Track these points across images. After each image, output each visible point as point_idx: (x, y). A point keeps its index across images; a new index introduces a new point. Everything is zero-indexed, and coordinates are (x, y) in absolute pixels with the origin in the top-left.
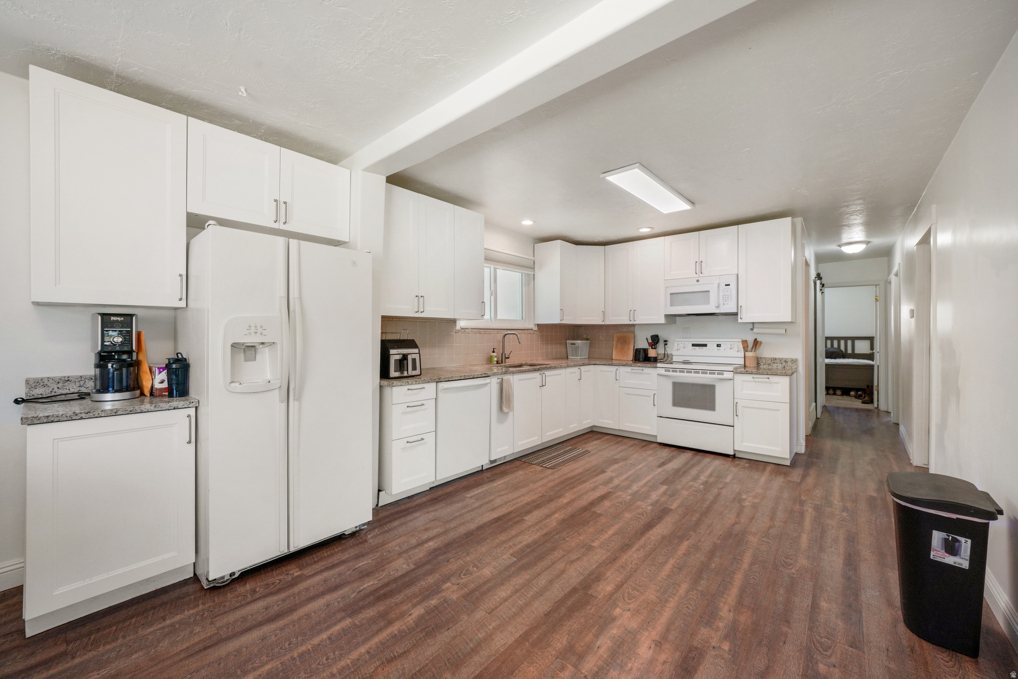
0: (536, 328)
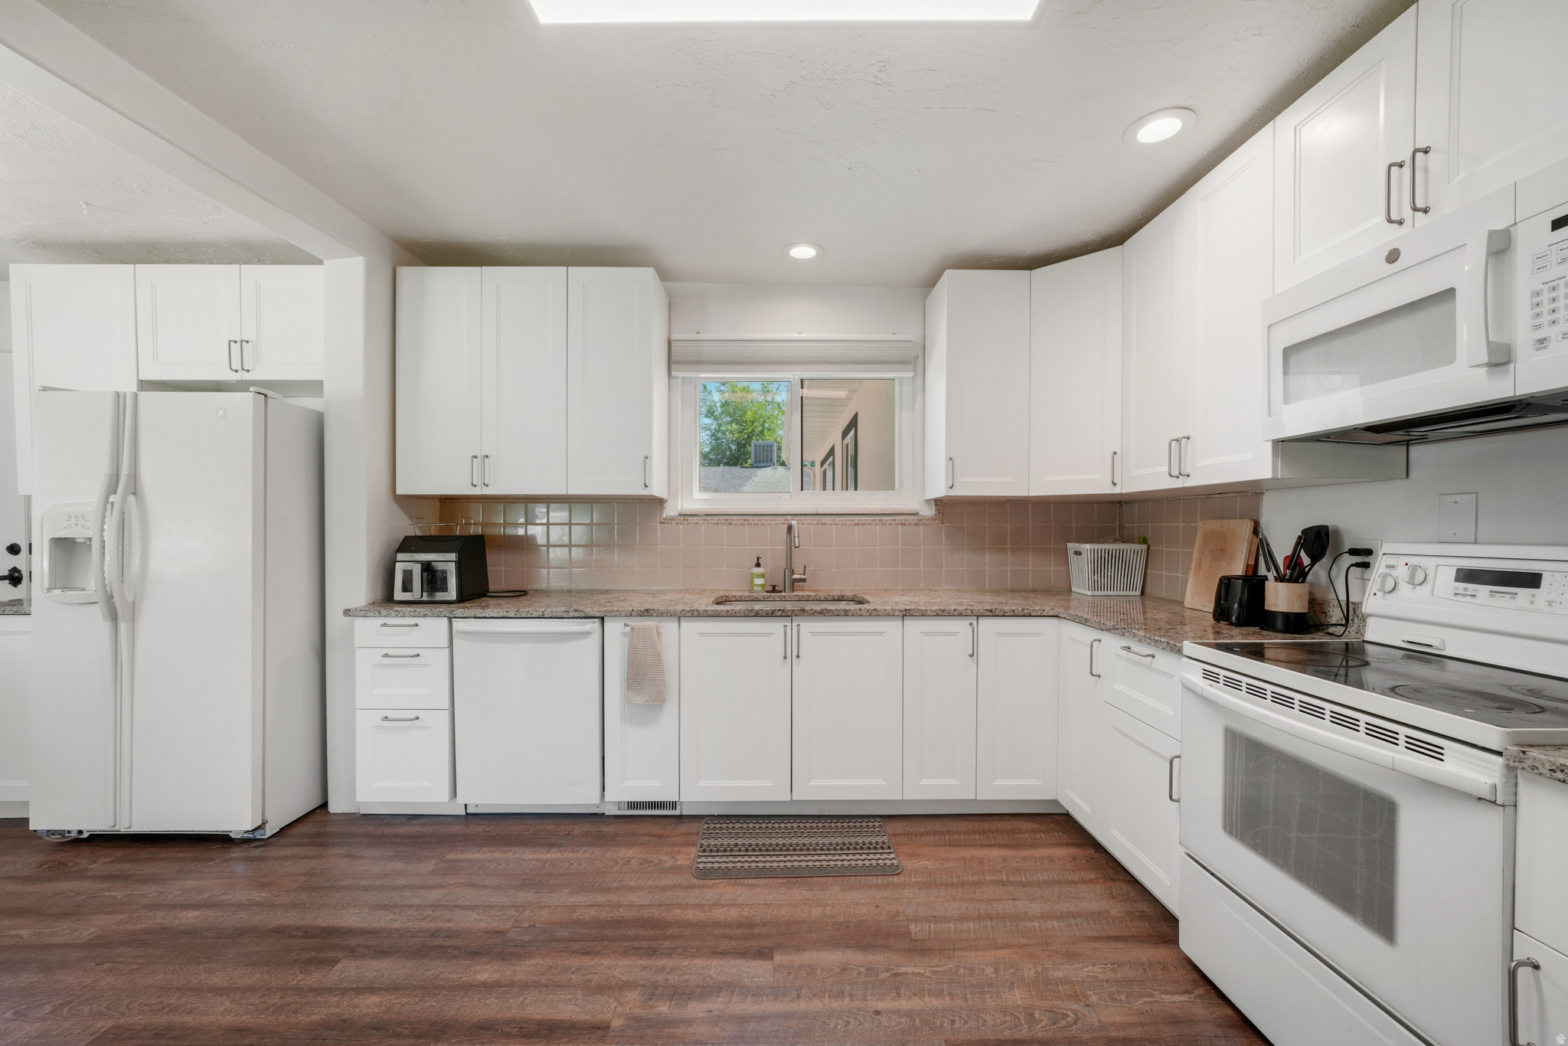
0: (929, 512)
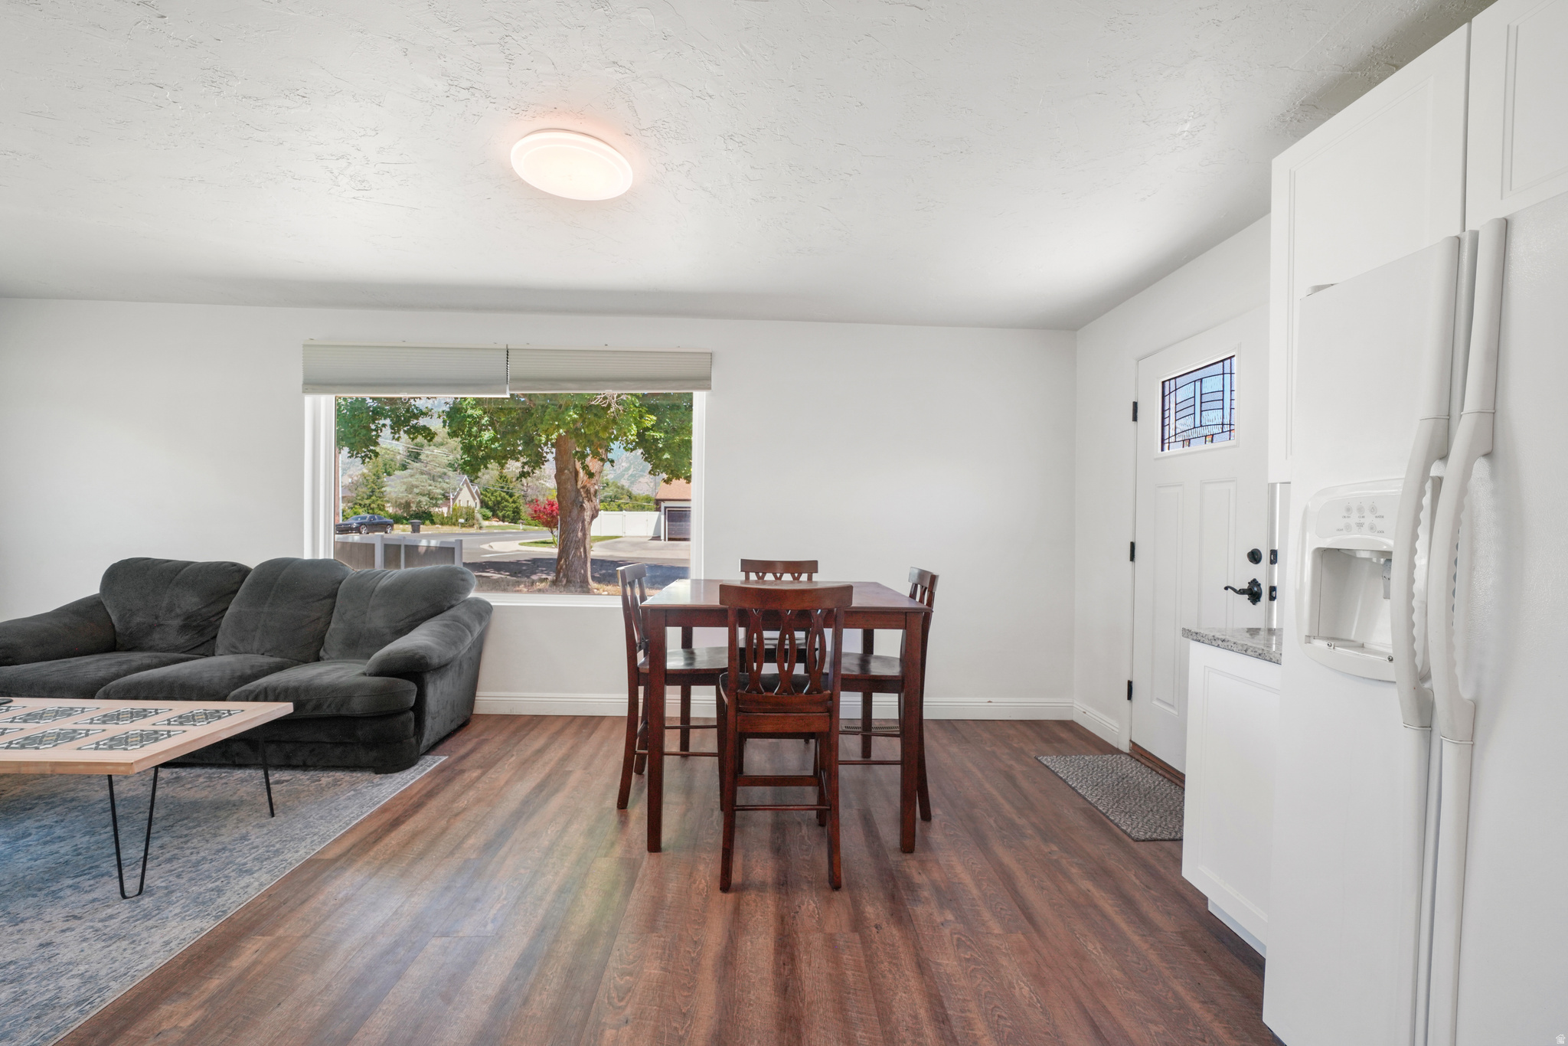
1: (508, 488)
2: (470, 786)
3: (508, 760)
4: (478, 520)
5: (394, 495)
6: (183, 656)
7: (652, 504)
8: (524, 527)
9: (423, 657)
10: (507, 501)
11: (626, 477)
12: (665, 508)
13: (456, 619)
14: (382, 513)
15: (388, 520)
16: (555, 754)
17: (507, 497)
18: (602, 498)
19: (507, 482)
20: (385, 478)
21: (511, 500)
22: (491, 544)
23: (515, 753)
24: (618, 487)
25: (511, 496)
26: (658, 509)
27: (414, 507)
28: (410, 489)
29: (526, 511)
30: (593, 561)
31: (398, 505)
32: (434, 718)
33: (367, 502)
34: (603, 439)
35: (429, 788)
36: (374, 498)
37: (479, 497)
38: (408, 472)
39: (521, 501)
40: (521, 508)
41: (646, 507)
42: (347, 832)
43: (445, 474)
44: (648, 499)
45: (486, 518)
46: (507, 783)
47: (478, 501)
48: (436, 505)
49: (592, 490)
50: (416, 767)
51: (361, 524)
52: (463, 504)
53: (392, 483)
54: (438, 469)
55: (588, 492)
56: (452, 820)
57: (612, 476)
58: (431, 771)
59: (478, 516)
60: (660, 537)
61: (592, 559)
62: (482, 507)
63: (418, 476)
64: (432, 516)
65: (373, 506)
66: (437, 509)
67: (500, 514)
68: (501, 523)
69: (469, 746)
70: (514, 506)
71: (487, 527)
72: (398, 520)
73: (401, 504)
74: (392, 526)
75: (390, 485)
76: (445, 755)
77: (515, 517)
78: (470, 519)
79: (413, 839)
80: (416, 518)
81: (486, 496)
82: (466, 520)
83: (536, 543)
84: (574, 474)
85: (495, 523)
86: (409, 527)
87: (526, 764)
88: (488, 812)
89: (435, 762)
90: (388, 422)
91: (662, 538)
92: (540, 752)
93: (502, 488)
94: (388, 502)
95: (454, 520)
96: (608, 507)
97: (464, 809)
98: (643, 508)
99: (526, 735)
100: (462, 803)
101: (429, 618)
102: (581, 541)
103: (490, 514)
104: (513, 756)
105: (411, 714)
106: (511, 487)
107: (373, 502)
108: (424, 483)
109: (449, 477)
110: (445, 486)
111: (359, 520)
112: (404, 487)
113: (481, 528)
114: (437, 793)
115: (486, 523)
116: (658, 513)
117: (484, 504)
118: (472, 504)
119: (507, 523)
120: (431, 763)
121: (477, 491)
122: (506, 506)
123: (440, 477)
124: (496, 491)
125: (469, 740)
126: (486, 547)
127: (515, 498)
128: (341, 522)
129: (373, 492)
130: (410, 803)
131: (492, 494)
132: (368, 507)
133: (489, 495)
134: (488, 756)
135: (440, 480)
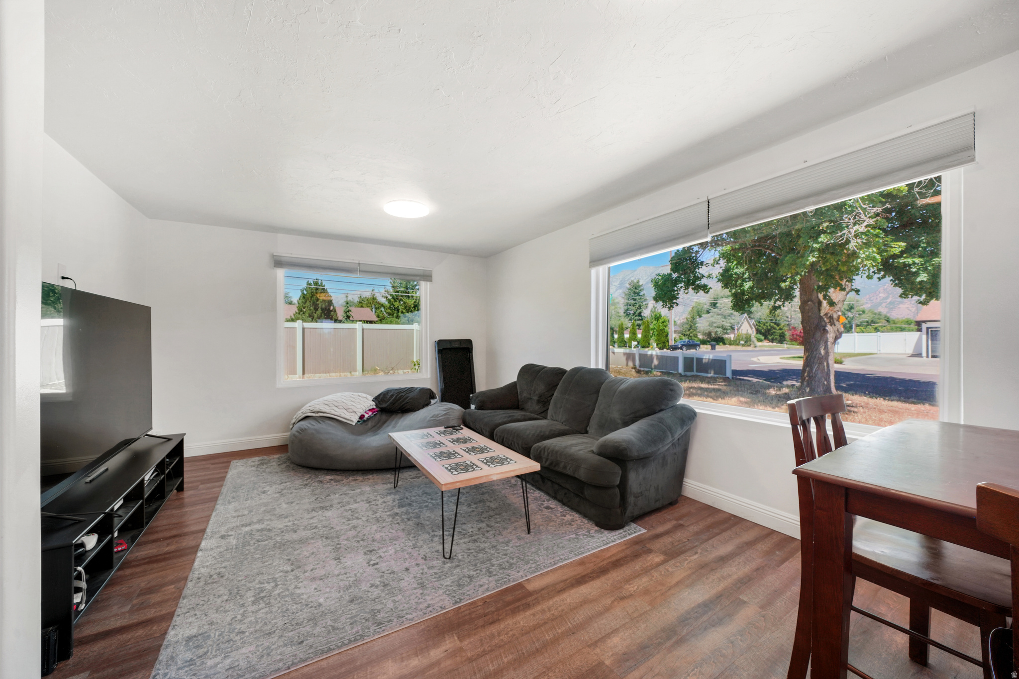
1: (776, 320)
2: (646, 571)
3: (690, 557)
4: (753, 342)
5: (702, 328)
6: (536, 416)
7: (913, 326)
8: (788, 346)
9: (625, 449)
10: (775, 329)
11: (884, 305)
12: (928, 328)
13: (661, 421)
14: (696, 339)
15: (698, 343)
16: (736, 570)
17: (775, 326)
18: (859, 323)
19: (775, 316)
20: (698, 319)
21: (778, 328)
22: (759, 358)
23: (699, 551)
24: (875, 314)
25: (778, 325)
26: (920, 330)
27: (713, 335)
28: (711, 325)
29: (788, 335)
30: (838, 374)
31: (704, 334)
32: (636, 497)
33: (688, 333)
34: (844, 272)
35: (618, 557)
36: (691, 330)
37: (755, 327)
38: (709, 315)
39: (786, 328)
40: (786, 333)
41: (907, 329)
42: (551, 571)
43: (732, 314)
44: (908, 322)
45: (760, 340)
46: (677, 584)
47: (754, 329)
48: (727, 333)
49: (835, 316)
50: (621, 531)
51: (683, 345)
52: (744, 332)
53: (701, 322)
54: (728, 311)
55: (831, 318)
56: (616, 603)
57: (869, 306)
58: (630, 539)
59: (754, 339)
60: (921, 354)
61: (835, 372)
62: (757, 333)
63: (715, 316)
64: (724, 340)
65: (691, 335)
66: (727, 336)
67: (770, 338)
68: (771, 344)
69: (668, 526)
70: (781, 332)
71: (760, 346)
72: (704, 342)
73: (706, 333)
74: (699, 345)
75: (700, 323)
76: (645, 528)
77: (781, 339)
78: (748, 341)
79: (581, 605)
80: (714, 341)
81: (760, 326)
82: (746, 342)
83: (794, 357)
84: (817, 305)
85: (766, 343)
86: (709, 347)
87: (704, 569)
88: (646, 612)
89: (635, 532)
90: (683, 284)
91: (924, 354)
92: (723, 560)
93: (772, 320)
94: (699, 332)
95: (737, 342)
96: (864, 330)
97: (631, 596)
98: (902, 330)
99: (718, 534)
100: (632, 588)
101: (645, 417)
102: (824, 358)
103: (763, 338)
104: (696, 553)
105: (617, 491)
106: (778, 319)
107: (691, 333)
108: (719, 320)
109: (735, 315)
110: (732, 321)
111: (682, 343)
112: (708, 323)
113: (755, 347)
114: (622, 565)
115: (760, 344)
116: (919, 333)
117: (758, 331)
118: (750, 332)
119: (775, 344)
120: (635, 531)
121: (753, 324)
122: (774, 332)
123: (729, 316)
124: (767, 323)
125: (670, 520)
126: (755, 359)
127: (780, 326)
128: (673, 344)
129: (691, 327)
130: (600, 565)
131: (764, 325)
132: (689, 336)
133: (762, 325)
134: (676, 544)
135: (729, 318)
